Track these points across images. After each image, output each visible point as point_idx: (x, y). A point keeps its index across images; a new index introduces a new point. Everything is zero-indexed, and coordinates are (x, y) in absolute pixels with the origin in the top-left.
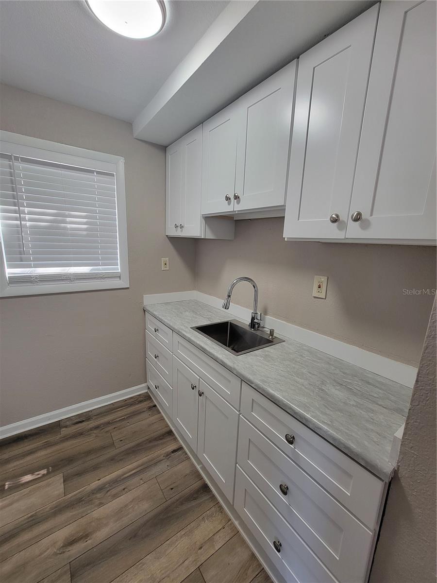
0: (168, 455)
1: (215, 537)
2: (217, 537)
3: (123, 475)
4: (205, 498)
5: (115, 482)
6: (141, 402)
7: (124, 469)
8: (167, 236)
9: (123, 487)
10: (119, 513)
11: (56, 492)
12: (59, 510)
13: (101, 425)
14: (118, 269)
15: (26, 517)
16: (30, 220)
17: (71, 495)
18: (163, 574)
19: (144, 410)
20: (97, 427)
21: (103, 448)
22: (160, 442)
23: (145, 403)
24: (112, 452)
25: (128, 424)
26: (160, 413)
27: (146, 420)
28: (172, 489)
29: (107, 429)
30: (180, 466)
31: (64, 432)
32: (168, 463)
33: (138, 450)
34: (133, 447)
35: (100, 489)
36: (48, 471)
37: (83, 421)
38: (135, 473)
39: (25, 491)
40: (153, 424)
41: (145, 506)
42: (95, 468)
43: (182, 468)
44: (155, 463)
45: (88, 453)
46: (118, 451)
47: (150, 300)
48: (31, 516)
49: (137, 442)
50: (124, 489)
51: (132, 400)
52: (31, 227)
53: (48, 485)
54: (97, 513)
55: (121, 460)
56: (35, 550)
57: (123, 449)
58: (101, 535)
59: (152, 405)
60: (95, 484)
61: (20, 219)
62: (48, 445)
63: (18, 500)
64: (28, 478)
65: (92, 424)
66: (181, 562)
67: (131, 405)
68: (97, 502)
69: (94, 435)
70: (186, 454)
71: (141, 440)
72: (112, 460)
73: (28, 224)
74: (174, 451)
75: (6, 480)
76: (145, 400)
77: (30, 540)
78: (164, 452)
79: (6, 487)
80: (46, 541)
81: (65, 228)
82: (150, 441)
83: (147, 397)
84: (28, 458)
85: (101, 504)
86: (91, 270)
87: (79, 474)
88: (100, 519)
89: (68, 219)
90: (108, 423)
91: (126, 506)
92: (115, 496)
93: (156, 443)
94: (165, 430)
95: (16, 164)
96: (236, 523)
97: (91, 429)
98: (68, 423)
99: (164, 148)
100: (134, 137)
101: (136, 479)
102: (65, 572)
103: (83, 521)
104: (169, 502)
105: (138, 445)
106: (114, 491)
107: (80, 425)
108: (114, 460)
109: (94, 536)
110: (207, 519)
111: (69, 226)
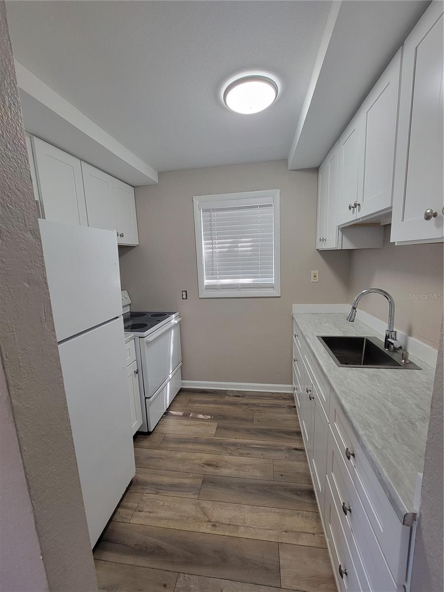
0: (289, 449)
1: (302, 534)
2: (304, 536)
3: (250, 444)
4: (307, 501)
5: (245, 446)
6: (284, 399)
7: (254, 441)
8: (317, 249)
9: (249, 452)
10: (240, 466)
11: (211, 432)
12: (209, 442)
13: (250, 403)
14: (272, 280)
15: (193, 436)
16: (219, 248)
17: (217, 438)
18: (251, 524)
19: (284, 406)
20: (246, 404)
21: (246, 420)
22: (287, 436)
23: (288, 401)
24: (249, 426)
25: (268, 412)
26: (297, 414)
27: (282, 415)
28: (282, 475)
29: (252, 409)
30: (296, 463)
31: (227, 398)
32: (287, 455)
33: (268, 433)
34: (265, 430)
35: (234, 445)
36: (211, 417)
37: (240, 396)
38: (260, 448)
39: (198, 422)
40: (287, 420)
41: (258, 474)
42: (236, 430)
43: (297, 465)
44: (277, 449)
45: (235, 418)
46: (254, 427)
47: (298, 309)
48: (196, 438)
49: (269, 428)
50: (248, 454)
51: (278, 395)
52: (219, 252)
53: (209, 426)
54: (227, 458)
55: (254, 434)
56: (192, 456)
57: (258, 427)
58: (225, 472)
59: (292, 404)
60: (232, 440)
61: (212, 248)
62: (215, 402)
63: (194, 425)
64: (201, 416)
65: (244, 401)
66: (267, 528)
67: (276, 398)
68: (230, 452)
69: (243, 409)
70: (306, 457)
71: (272, 428)
72: (248, 431)
73: (218, 250)
74: (296, 449)
75: (192, 411)
76: (288, 399)
77: (191, 449)
78: (288, 445)
79: (191, 415)
80: (198, 455)
81: (237, 251)
82: (279, 431)
83: (291, 397)
84: (205, 405)
85: (231, 454)
86: (253, 281)
87: (226, 429)
88: (227, 462)
89: (240, 245)
90: (254, 405)
91: (245, 465)
92: (241, 455)
93: (284, 435)
94: (296, 429)
95: (213, 213)
96: (327, 540)
97: (243, 404)
98: (231, 394)
99: (316, 170)
100: (289, 169)
101: (259, 453)
102: (201, 477)
103: (219, 457)
104: (276, 483)
105: (269, 430)
106: (241, 451)
107: (237, 398)
108: (249, 432)
109: (221, 469)
110: (301, 517)
111: (240, 249)
